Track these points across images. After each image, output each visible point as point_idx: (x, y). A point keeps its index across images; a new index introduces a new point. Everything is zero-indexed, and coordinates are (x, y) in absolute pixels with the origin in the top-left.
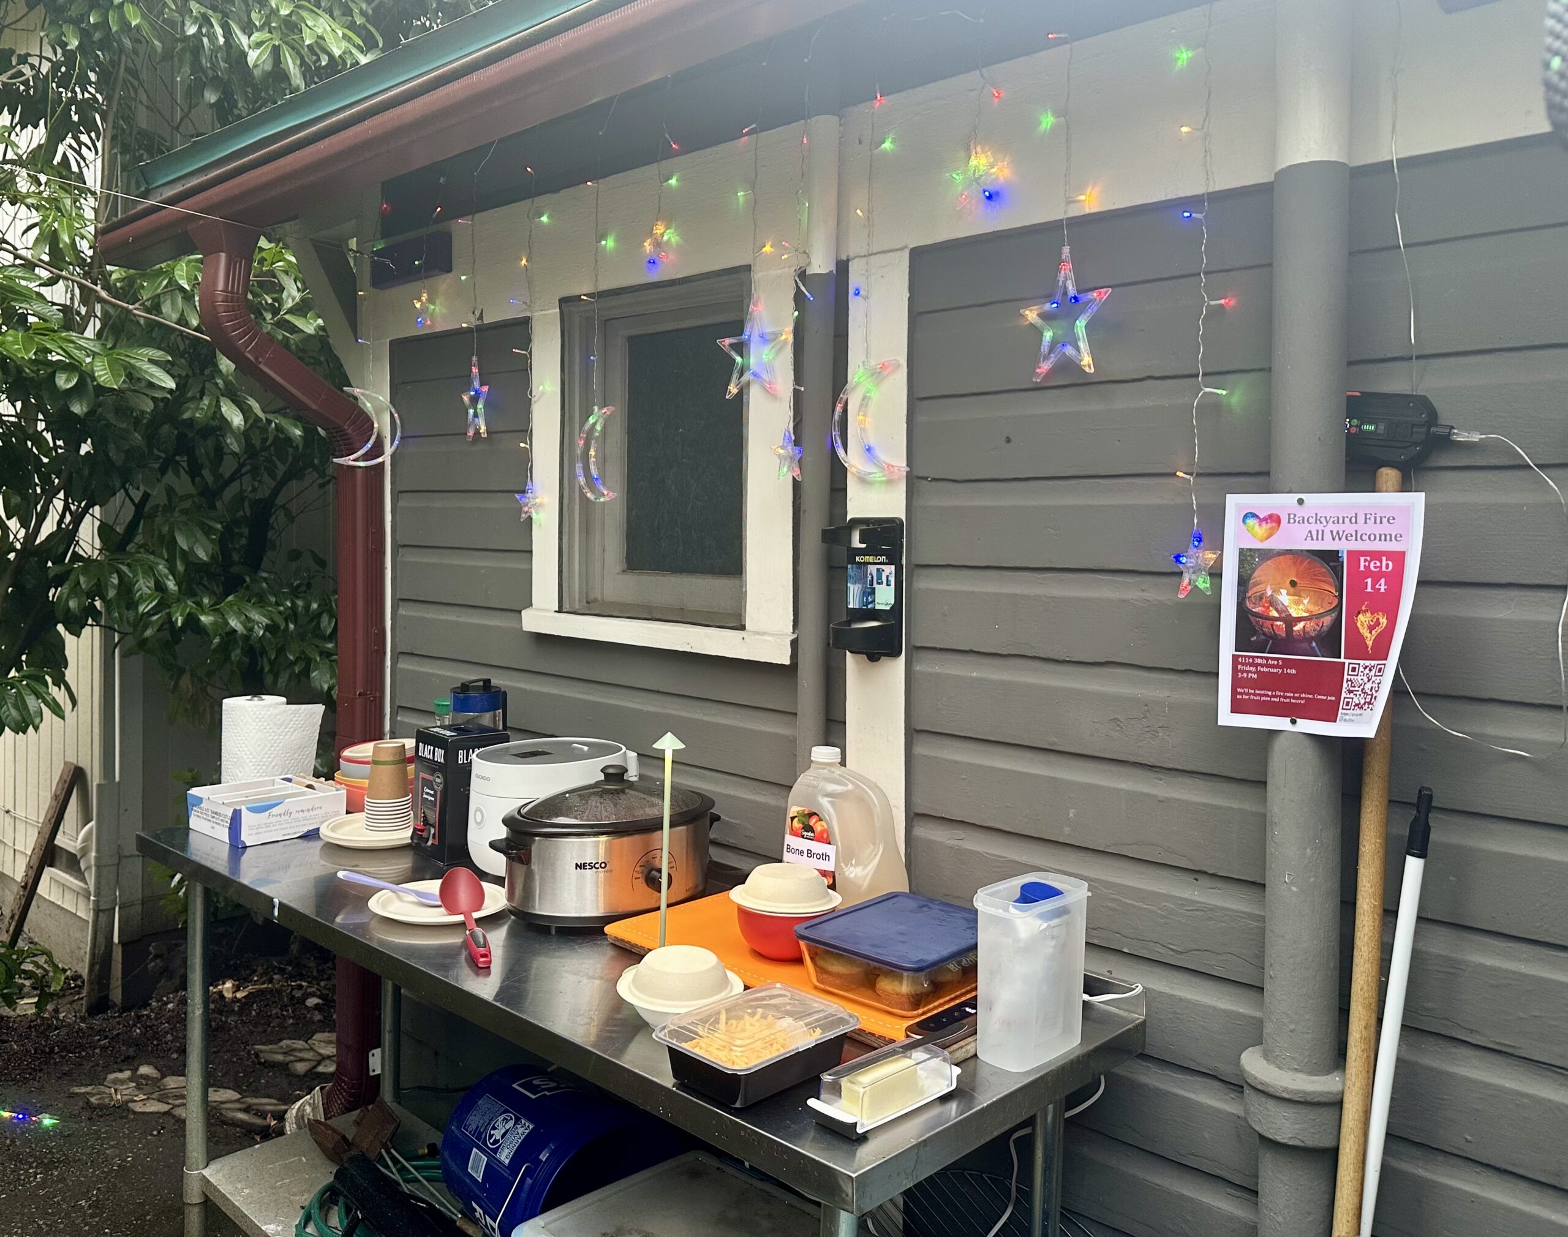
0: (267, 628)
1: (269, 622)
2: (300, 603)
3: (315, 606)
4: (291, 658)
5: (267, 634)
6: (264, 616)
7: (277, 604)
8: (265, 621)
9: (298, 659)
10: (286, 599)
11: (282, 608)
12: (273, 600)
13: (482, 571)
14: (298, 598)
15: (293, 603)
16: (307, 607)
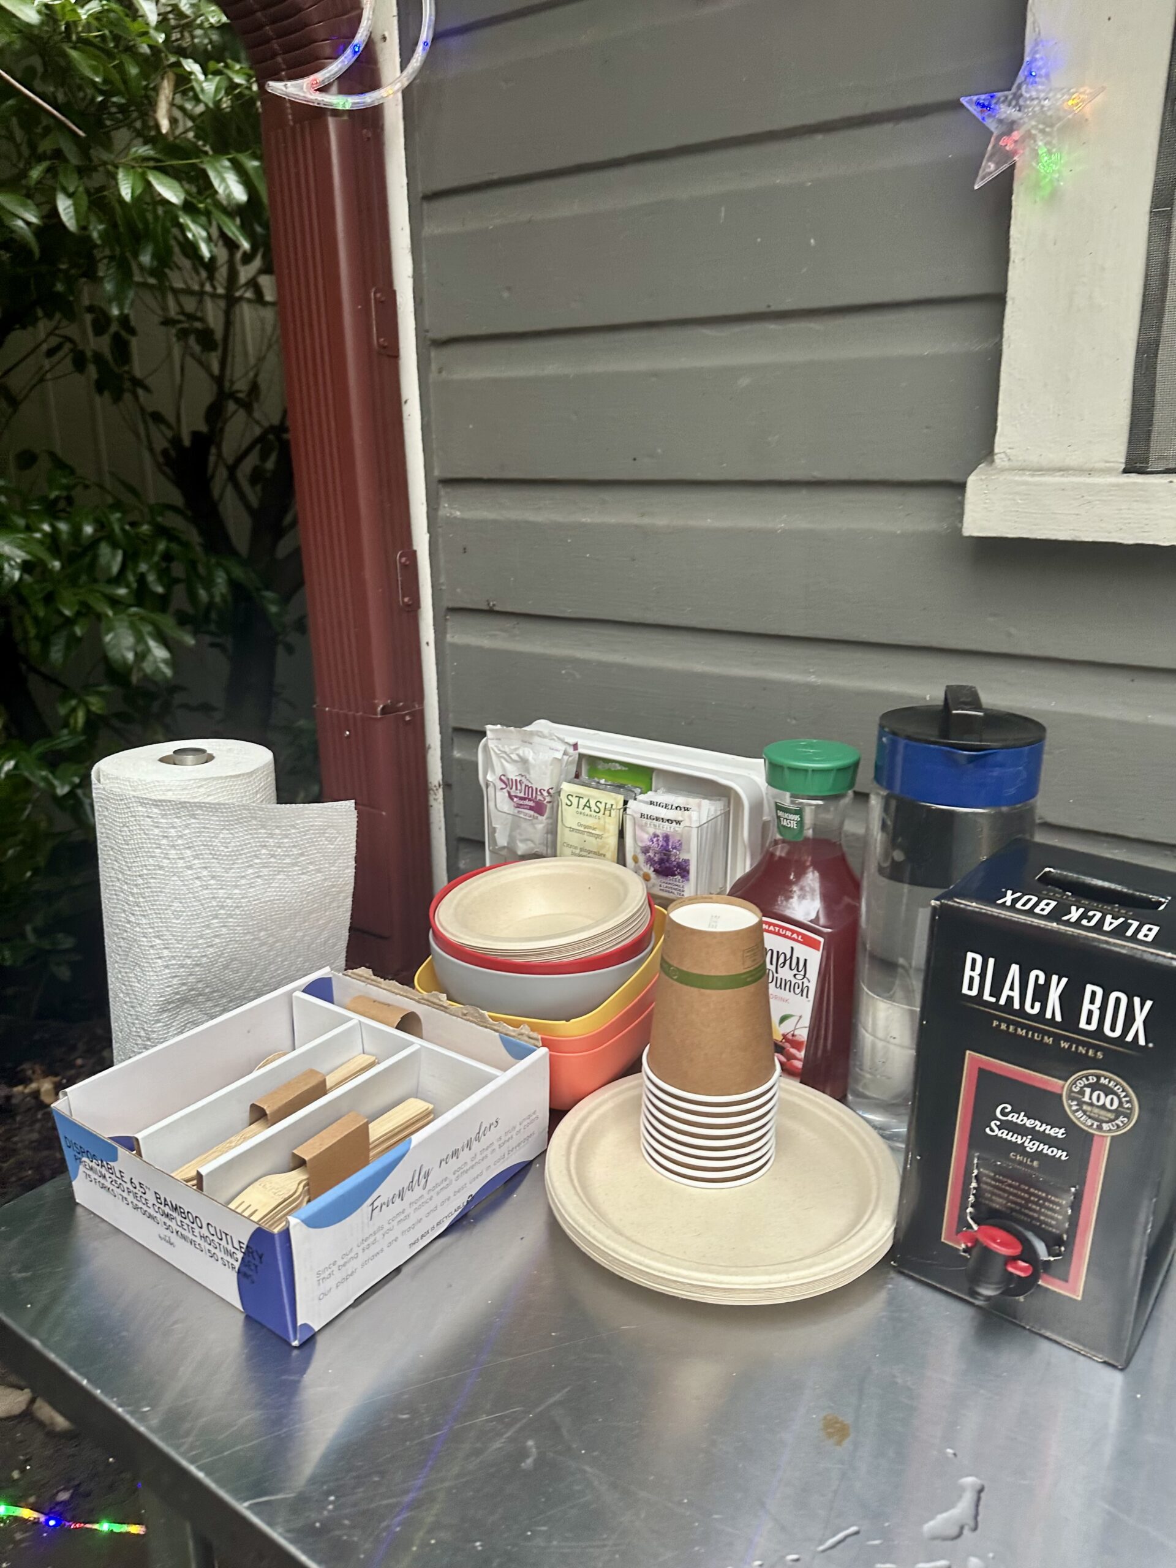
0: (26, 566)
1: (28, 557)
2: (63, 526)
3: (88, 530)
4: (67, 613)
5: (26, 577)
6: (20, 547)
7: (29, 529)
8: (19, 556)
9: (78, 614)
10: (42, 522)
11: (38, 535)
12: (21, 522)
13: (744, 382)
14: (59, 519)
15: (53, 526)
16: (77, 531)
